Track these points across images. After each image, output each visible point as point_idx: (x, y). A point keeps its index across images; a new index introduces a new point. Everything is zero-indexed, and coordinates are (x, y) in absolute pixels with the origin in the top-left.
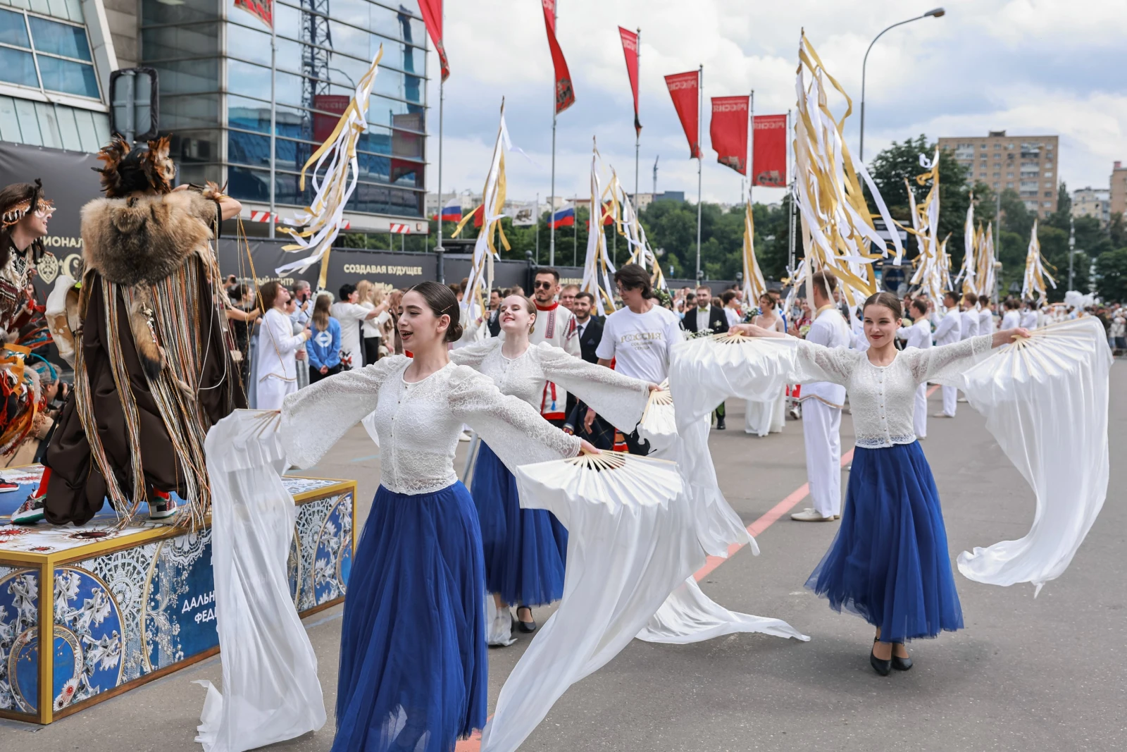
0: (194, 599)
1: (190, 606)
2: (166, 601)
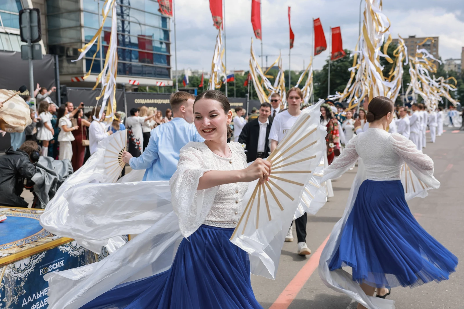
0: (29, 297)
1: (27, 302)
2: (10, 301)
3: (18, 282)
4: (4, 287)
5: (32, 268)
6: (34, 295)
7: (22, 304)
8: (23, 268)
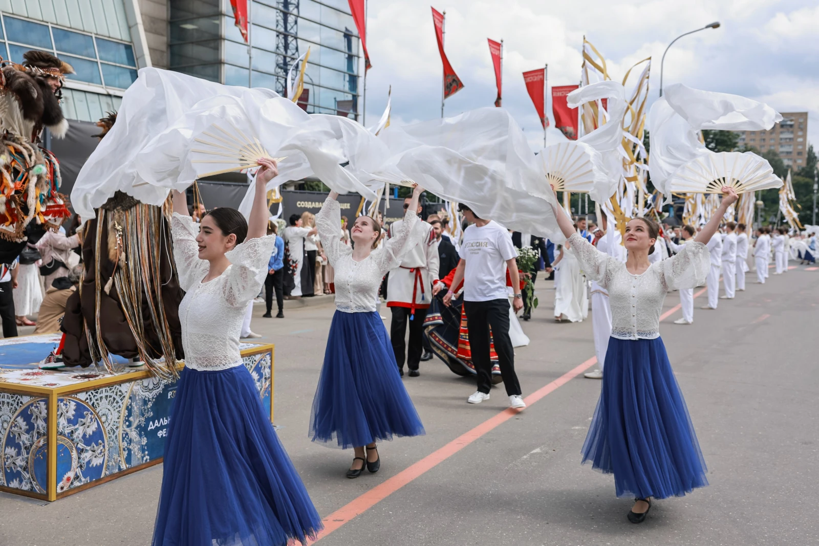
0: (156, 421)
1: (154, 426)
2: (137, 422)
3: (145, 402)
4: (131, 405)
5: (160, 389)
6: (161, 420)
7: (148, 427)
8: (151, 386)
